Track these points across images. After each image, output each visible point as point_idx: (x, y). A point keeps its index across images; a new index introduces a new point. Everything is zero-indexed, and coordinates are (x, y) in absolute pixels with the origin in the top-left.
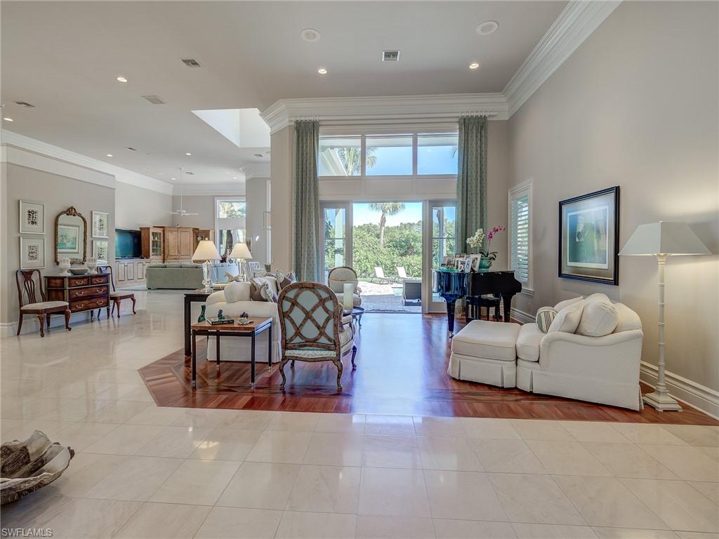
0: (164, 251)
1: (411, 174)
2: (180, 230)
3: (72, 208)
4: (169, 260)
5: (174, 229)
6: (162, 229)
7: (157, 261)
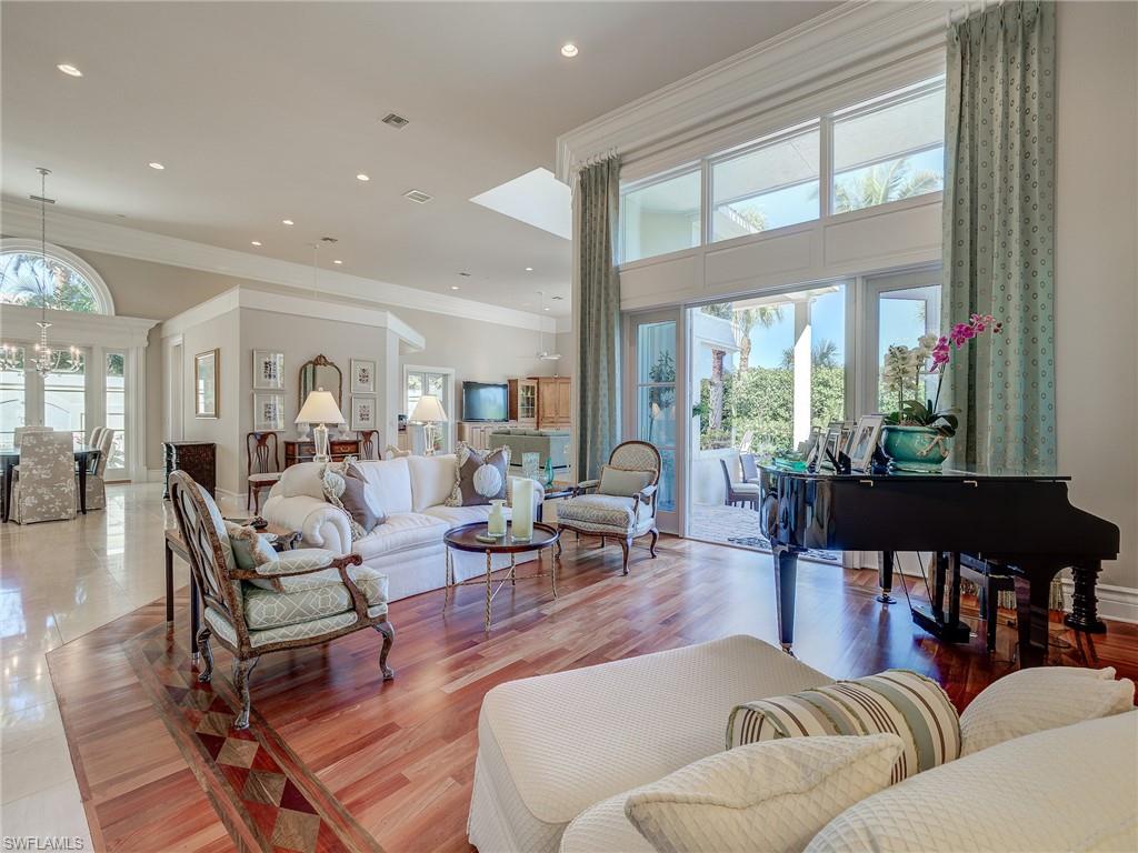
0: (538, 411)
1: (818, 217)
2: (559, 381)
3: (321, 356)
4: (544, 424)
5: (550, 381)
6: (537, 381)
7: (528, 425)
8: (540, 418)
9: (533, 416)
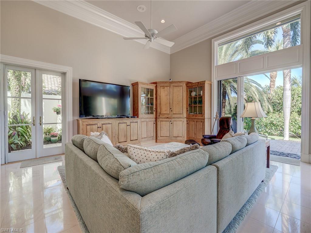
0: (156, 109)
2: (173, 84)
4: (161, 119)
5: (166, 85)
6: (155, 85)
7: (148, 120)
8: (158, 115)
9: (152, 113)
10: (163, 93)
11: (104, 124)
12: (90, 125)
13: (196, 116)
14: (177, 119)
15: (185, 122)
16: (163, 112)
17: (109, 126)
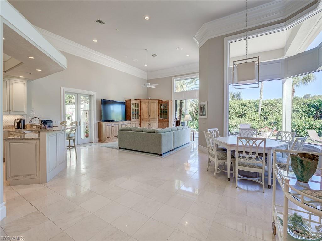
0: (140, 116)
4: (143, 122)
5: (146, 101)
6: (140, 101)
7: (136, 122)
8: (142, 119)
9: (138, 118)
10: (145, 106)
11: (115, 125)
12: (108, 125)
13: (164, 120)
14: (153, 122)
15: (158, 123)
16: (145, 117)
17: (117, 126)
